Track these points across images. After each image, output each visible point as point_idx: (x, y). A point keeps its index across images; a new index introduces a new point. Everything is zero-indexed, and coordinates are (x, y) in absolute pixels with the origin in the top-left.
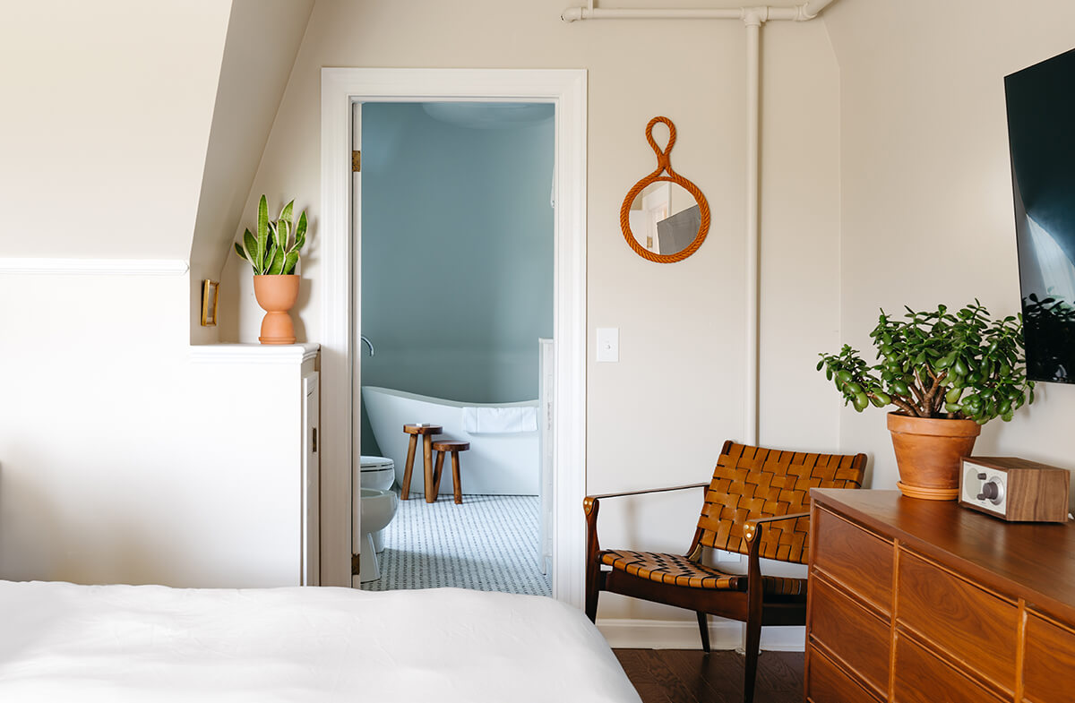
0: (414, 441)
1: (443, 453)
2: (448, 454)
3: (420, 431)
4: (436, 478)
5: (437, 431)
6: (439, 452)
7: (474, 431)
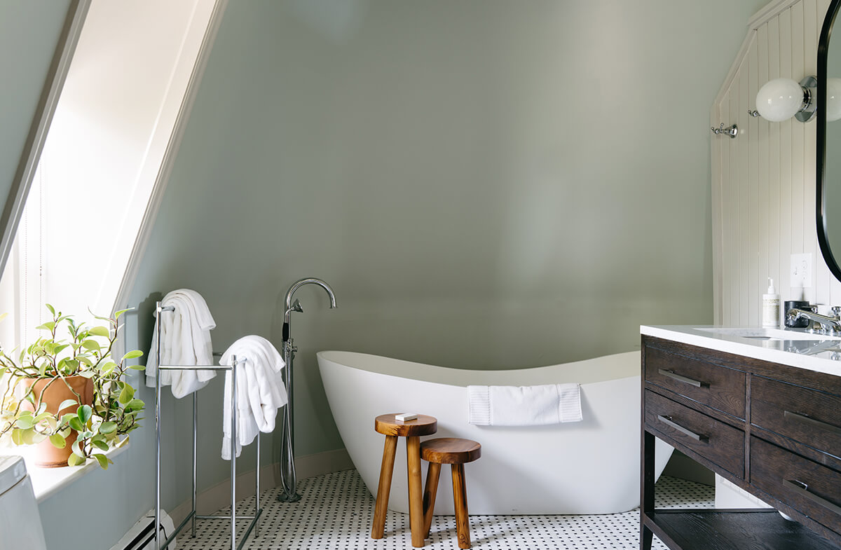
0: (392, 444)
1: (439, 466)
2: (447, 468)
3: (400, 431)
4: (427, 502)
5: (429, 429)
6: (431, 464)
7: (485, 422)
